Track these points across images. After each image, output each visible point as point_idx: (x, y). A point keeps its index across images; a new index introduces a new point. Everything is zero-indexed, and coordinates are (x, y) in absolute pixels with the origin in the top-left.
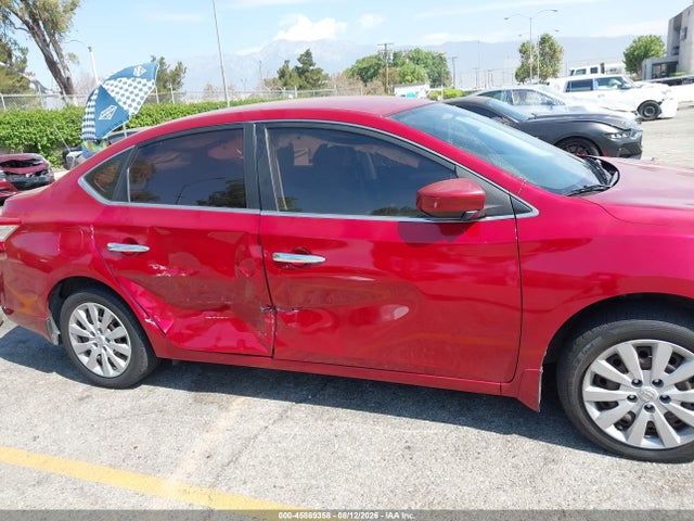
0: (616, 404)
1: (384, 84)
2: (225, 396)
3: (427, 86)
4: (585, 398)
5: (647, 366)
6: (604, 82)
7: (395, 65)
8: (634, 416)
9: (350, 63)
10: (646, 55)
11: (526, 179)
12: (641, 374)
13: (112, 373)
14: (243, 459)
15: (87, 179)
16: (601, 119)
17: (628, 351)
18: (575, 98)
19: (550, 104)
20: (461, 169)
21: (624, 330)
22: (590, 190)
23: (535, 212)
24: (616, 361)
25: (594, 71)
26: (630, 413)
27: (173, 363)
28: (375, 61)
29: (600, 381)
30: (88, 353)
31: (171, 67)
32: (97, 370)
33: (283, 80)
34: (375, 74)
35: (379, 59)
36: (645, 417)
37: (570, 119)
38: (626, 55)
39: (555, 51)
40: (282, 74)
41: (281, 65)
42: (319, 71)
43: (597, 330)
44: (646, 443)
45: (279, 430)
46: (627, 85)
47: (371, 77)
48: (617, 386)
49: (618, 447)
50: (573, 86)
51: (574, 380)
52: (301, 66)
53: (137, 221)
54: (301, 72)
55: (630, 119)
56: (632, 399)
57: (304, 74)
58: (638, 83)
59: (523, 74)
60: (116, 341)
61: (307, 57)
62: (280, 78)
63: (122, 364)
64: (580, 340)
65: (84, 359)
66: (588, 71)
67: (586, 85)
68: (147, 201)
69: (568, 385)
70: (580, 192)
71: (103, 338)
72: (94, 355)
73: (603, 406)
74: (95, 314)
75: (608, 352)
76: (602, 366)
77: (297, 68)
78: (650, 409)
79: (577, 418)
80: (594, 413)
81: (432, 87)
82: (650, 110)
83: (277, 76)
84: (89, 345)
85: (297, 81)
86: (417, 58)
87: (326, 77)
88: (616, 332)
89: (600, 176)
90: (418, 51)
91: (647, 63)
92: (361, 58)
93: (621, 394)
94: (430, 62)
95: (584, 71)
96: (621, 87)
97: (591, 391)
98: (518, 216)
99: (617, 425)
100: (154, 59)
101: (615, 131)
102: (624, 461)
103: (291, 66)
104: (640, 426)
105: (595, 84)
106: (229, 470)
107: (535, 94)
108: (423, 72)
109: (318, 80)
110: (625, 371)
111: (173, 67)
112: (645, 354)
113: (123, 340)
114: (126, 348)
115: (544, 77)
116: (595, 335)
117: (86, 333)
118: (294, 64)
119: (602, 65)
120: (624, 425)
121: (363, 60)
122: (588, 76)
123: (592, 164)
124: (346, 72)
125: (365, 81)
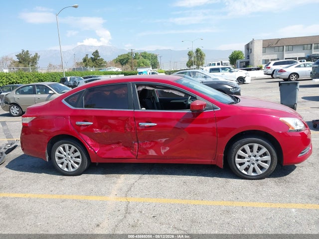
0: (244, 163)
1: (131, 67)
2: (117, 175)
3: (151, 69)
4: (236, 162)
5: (252, 151)
6: (223, 69)
7: (135, 58)
8: (249, 166)
9: (115, 57)
10: (237, 58)
11: (216, 100)
12: (250, 154)
13: (72, 170)
14: (132, 189)
15: (65, 100)
16: (226, 83)
17: (247, 147)
18: (214, 75)
19: (205, 77)
20: (198, 97)
21: (246, 141)
22: (233, 103)
23: (219, 109)
24: (244, 150)
25: (218, 64)
26: (248, 166)
27: (97, 165)
28: (126, 56)
29: (240, 157)
30: (62, 163)
31: (32, 55)
32: (66, 169)
33: (86, 63)
34: (127, 62)
35: (129, 56)
36: (252, 166)
37: (215, 83)
38: (230, 58)
39: (202, 56)
40: (85, 60)
41: (84, 56)
42: (102, 60)
43: (238, 142)
44: (253, 174)
45: (142, 181)
46: (233, 71)
47: (125, 63)
48: (244, 158)
49: (245, 176)
50: (212, 70)
51: (233, 157)
52: (93, 57)
53: (88, 114)
54: (93, 60)
55: (235, 83)
56: (248, 161)
57: (95, 60)
58: (236, 70)
59: (190, 64)
60: (75, 158)
61: (96, 53)
62: (84, 62)
63: (77, 166)
64: (234, 145)
65: (60, 166)
66: (216, 64)
67: (217, 70)
68: (90, 107)
69: (231, 159)
70: (231, 103)
71: (70, 157)
72: (65, 164)
73: (241, 164)
74: (67, 148)
75: (242, 148)
76: (240, 152)
77: (92, 58)
78: (253, 164)
79: (234, 169)
80: (239, 167)
81: (153, 68)
82: (241, 80)
83: (82, 61)
84: (63, 160)
85: (92, 64)
86: (145, 55)
87: (105, 62)
88: (244, 142)
89: (234, 100)
90: (145, 53)
91: (238, 61)
92: (120, 55)
93: (246, 160)
94: (150, 58)
95: (215, 64)
96: (230, 71)
97: (238, 160)
98: (215, 110)
99: (245, 170)
100: (23, 51)
101: (231, 88)
102: (247, 180)
103: (89, 57)
104: (251, 169)
105: (221, 70)
106: (129, 192)
107: (199, 73)
108: (148, 62)
109: (102, 63)
110: (246, 153)
111: (33, 55)
112: (251, 148)
113: (78, 157)
114: (79, 160)
115: (198, 66)
116: (238, 143)
117: (62, 156)
118: (90, 56)
119: (222, 62)
120: (246, 169)
121: (121, 56)
122: (216, 67)
123: (232, 97)
124: (114, 60)
125: (122, 65)
